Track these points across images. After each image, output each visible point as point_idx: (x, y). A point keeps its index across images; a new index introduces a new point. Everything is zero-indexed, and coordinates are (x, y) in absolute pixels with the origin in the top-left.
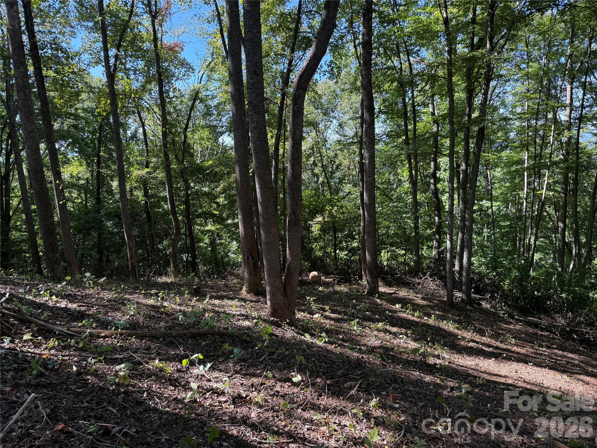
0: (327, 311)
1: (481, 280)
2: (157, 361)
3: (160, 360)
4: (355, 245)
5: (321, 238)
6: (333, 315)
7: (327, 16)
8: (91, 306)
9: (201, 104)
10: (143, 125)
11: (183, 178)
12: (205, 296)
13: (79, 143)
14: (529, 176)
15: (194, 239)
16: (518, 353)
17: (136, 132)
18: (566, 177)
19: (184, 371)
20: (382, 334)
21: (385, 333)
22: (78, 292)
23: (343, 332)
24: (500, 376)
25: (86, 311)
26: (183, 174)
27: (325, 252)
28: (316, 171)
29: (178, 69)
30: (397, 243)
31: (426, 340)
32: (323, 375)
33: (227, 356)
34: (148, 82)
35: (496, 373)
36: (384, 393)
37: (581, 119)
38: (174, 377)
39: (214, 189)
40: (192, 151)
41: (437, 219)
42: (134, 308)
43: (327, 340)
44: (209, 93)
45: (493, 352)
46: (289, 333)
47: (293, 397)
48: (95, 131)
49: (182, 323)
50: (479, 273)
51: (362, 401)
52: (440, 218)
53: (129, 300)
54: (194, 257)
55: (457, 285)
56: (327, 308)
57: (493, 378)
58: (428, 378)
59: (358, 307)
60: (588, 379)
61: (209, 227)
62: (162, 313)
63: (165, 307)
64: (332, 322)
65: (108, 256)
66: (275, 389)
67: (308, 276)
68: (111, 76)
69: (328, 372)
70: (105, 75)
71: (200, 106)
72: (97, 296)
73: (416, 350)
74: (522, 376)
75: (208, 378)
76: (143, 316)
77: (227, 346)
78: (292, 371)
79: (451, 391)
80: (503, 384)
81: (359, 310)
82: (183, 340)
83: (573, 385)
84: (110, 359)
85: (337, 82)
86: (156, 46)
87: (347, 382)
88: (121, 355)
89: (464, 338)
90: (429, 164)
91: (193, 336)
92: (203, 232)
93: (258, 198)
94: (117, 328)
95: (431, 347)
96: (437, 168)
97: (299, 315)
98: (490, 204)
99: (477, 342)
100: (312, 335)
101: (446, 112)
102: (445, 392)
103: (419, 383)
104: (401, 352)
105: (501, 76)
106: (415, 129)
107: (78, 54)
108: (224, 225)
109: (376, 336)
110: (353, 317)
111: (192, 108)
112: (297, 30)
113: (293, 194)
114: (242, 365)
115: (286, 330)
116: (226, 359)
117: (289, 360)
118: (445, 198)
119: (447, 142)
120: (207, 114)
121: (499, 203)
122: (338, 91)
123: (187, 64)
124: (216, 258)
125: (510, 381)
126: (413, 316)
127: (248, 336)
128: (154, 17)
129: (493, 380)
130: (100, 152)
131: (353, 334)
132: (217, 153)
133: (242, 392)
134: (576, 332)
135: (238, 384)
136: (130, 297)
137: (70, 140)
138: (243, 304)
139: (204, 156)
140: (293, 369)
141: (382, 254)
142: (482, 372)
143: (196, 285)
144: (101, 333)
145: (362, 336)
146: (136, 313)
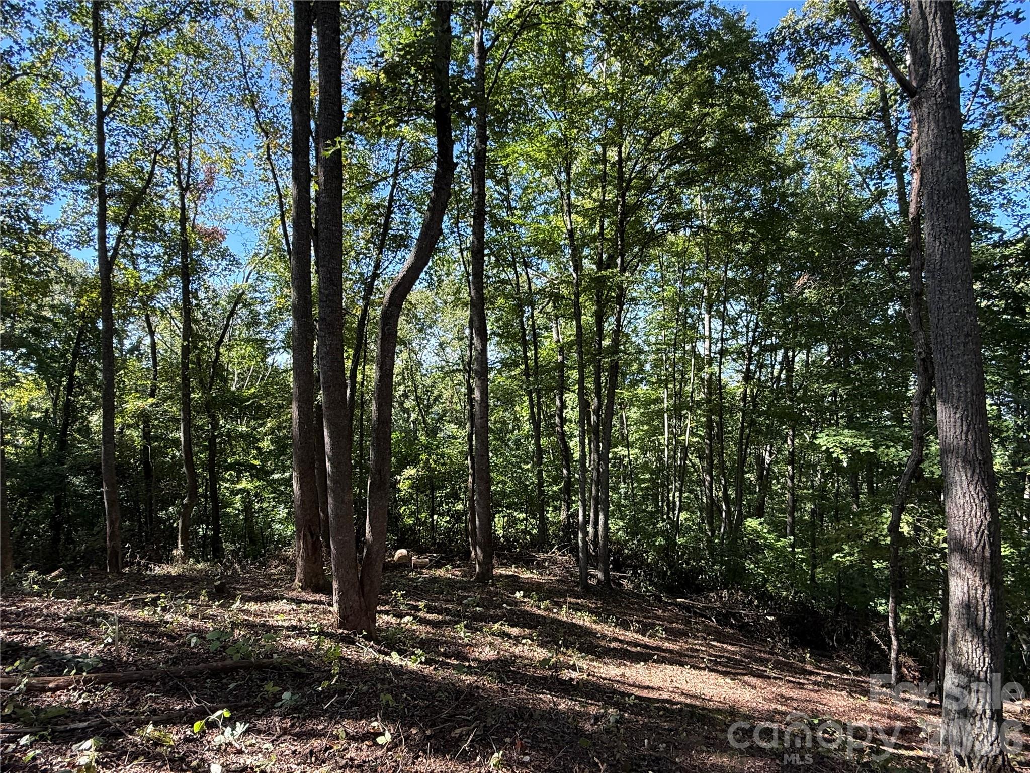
0: (421, 610)
1: (619, 552)
2: (150, 728)
3: (156, 724)
4: (459, 507)
5: (413, 499)
6: (429, 616)
7: (431, 219)
8: (34, 632)
9: (244, 310)
10: (152, 333)
11: (208, 412)
12: (234, 598)
13: (37, 355)
14: (670, 418)
15: (218, 502)
16: (671, 651)
17: (139, 342)
18: (710, 421)
19: (196, 739)
20: (498, 641)
21: (503, 638)
22: (10, 606)
23: (445, 642)
24: (653, 689)
25: (24, 641)
26: (209, 407)
27: (418, 519)
28: (407, 404)
29: (217, 260)
30: (516, 504)
31: (557, 644)
32: (420, 720)
33: (269, 705)
34: (168, 275)
35: (647, 684)
36: (508, 740)
37: (723, 353)
38: (178, 753)
39: (255, 429)
40: (225, 374)
41: (565, 471)
42: (113, 631)
43: (423, 660)
44: (258, 295)
45: (642, 653)
46: (367, 654)
47: (376, 766)
48: (69, 338)
49: (196, 650)
50: (618, 542)
51: (478, 759)
52: (569, 470)
53: (105, 616)
54: (216, 530)
55: (591, 560)
56: (421, 604)
57: (645, 693)
58: (564, 704)
59: (464, 602)
60: (754, 681)
61: (244, 484)
62: (161, 635)
63: (167, 623)
64: (429, 628)
65: (70, 532)
66: (348, 756)
67: (393, 556)
68: (107, 264)
69: (427, 715)
70: (97, 262)
71: (243, 312)
72: (45, 611)
73: (545, 661)
74: (678, 686)
75: (239, 748)
76: (129, 644)
77: (270, 688)
78: (373, 719)
79: (595, 723)
80: (657, 700)
81: (467, 606)
82: (196, 682)
83: (739, 692)
84: (61, 732)
85: (437, 294)
86: (184, 229)
87: (456, 728)
88: (85, 721)
89: (604, 636)
90: (553, 400)
91: (215, 674)
92: (234, 493)
93: (327, 450)
94: (80, 671)
95: (564, 654)
96: (564, 406)
97: (382, 620)
98: (626, 453)
99: (621, 641)
100: (401, 652)
101: (572, 338)
102: (588, 726)
103: (553, 715)
104: (525, 666)
105: (633, 299)
106: (536, 358)
107: (52, 227)
108: (267, 481)
109: (491, 644)
110: (457, 617)
111: (233, 312)
112: (387, 226)
113: (378, 445)
114: (295, 717)
115: (362, 649)
116: (267, 710)
117: (369, 700)
118: (574, 443)
119: (575, 375)
120: (254, 322)
121: (637, 451)
122: (439, 303)
123: (230, 255)
124: (251, 532)
125: (665, 696)
126: (539, 608)
127: (304, 666)
128: (183, 190)
129: (645, 695)
130: (75, 370)
131: (459, 645)
132: (264, 376)
133: (294, 767)
134: (734, 616)
135: (287, 752)
136: (106, 609)
137: (24, 350)
138: (295, 608)
139: (244, 380)
140: (375, 716)
141: (496, 520)
142: (630, 685)
143: (219, 579)
144: (50, 682)
145: (471, 646)
146: (116, 639)
